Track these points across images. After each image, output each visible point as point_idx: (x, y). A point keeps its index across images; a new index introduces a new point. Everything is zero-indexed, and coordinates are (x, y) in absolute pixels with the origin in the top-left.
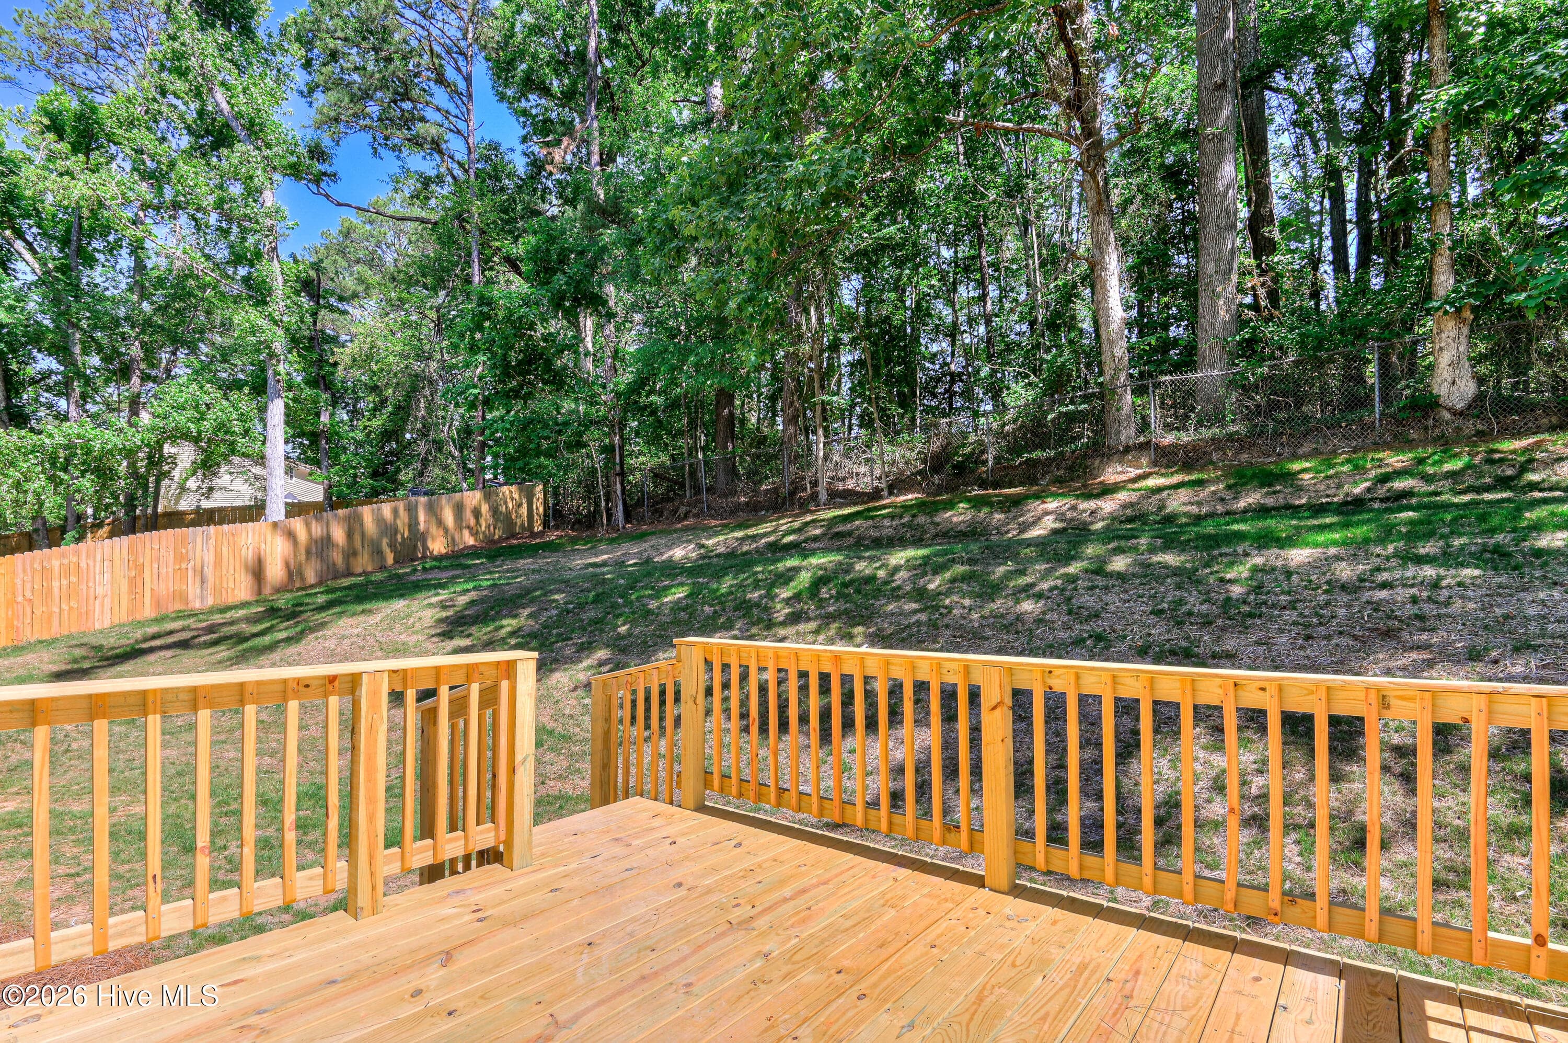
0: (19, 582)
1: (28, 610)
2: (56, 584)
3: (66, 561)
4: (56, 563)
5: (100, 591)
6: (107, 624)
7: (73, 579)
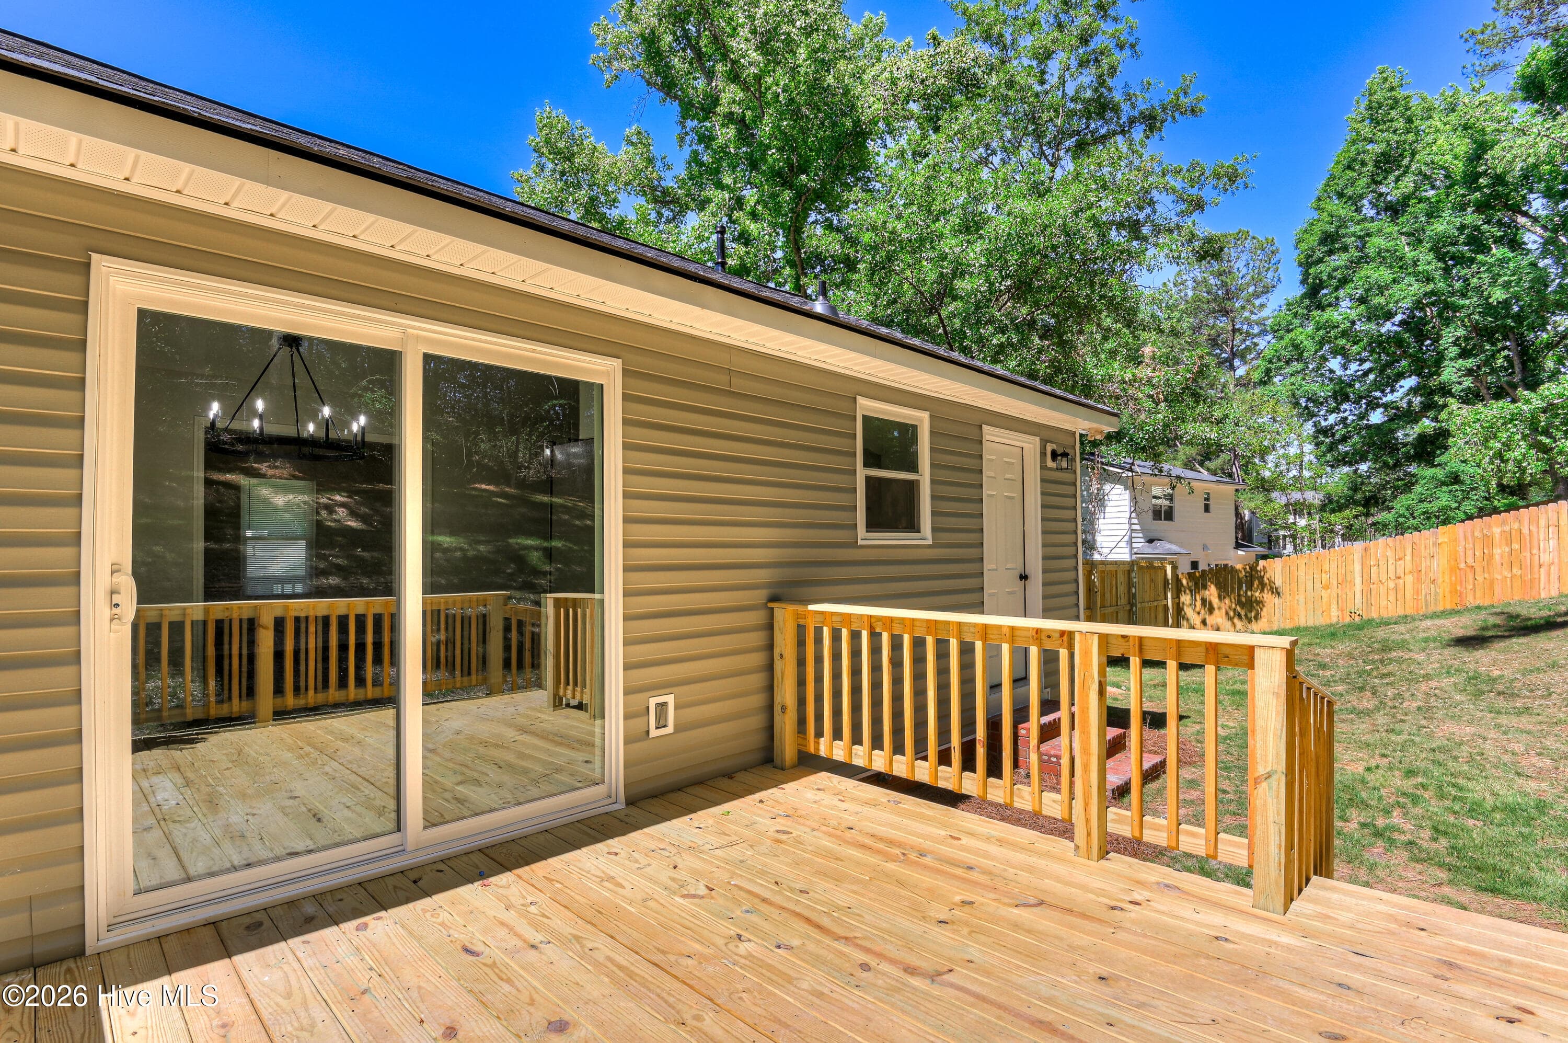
0: (1461, 549)
1: (1470, 577)
2: (1497, 551)
3: (1507, 528)
4: (1497, 531)
5: (1545, 558)
6: (1554, 593)
7: (1516, 546)
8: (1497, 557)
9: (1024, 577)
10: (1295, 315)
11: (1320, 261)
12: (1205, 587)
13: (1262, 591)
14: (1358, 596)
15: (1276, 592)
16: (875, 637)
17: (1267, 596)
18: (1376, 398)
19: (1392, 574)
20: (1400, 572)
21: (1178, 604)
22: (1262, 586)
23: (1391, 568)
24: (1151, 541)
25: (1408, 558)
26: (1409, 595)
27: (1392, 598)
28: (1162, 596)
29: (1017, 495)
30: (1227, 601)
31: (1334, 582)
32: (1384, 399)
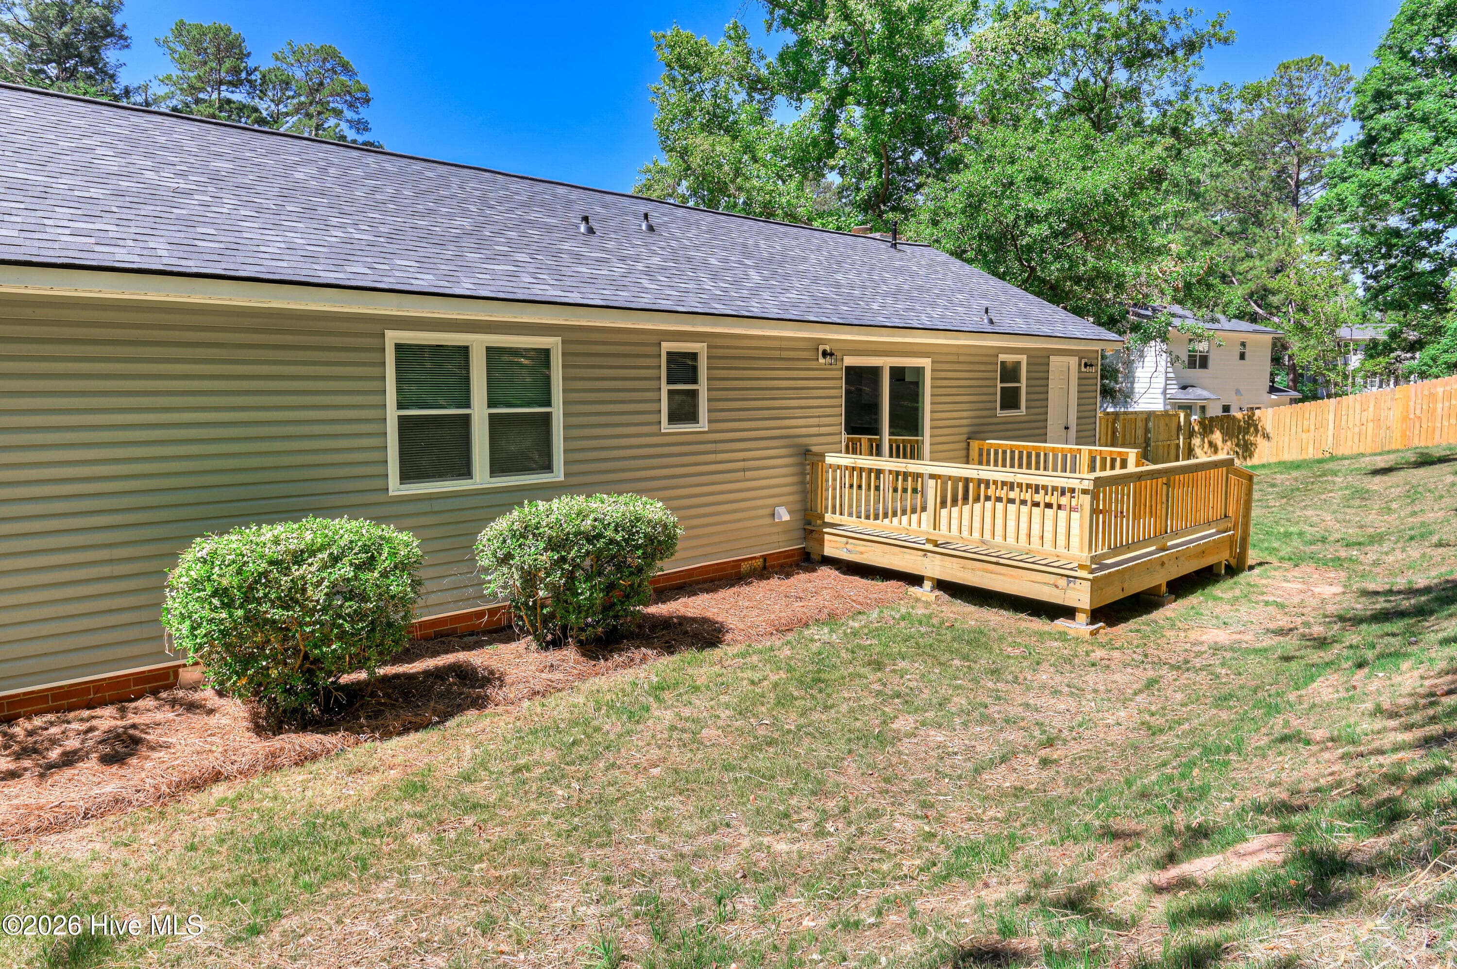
4: (1440, 389)
8: (1439, 410)
9: (1067, 428)
10: (1350, 164)
11: (1371, 117)
12: (1212, 432)
13: (1256, 436)
14: (1330, 438)
15: (1266, 437)
16: (1012, 452)
17: (1259, 440)
18: (1423, 248)
19: (1357, 422)
20: (1364, 420)
21: (1190, 443)
22: (1257, 431)
23: (1357, 417)
24: (1184, 388)
25: (1371, 409)
26: (1369, 438)
27: (1356, 440)
28: (1175, 437)
29: (1065, 387)
30: (1229, 443)
31: (1312, 427)
32: (1431, 250)
